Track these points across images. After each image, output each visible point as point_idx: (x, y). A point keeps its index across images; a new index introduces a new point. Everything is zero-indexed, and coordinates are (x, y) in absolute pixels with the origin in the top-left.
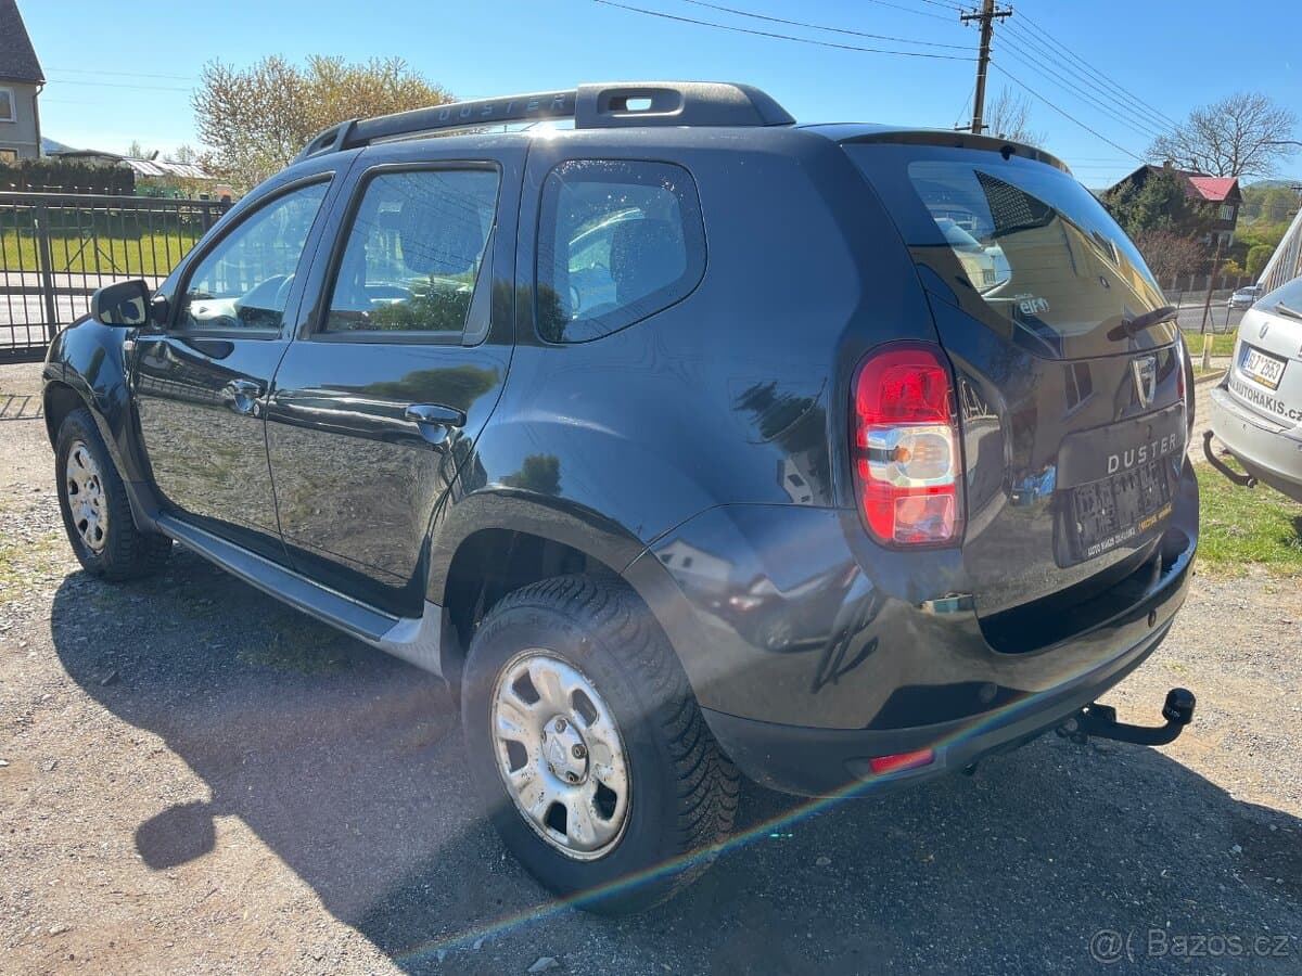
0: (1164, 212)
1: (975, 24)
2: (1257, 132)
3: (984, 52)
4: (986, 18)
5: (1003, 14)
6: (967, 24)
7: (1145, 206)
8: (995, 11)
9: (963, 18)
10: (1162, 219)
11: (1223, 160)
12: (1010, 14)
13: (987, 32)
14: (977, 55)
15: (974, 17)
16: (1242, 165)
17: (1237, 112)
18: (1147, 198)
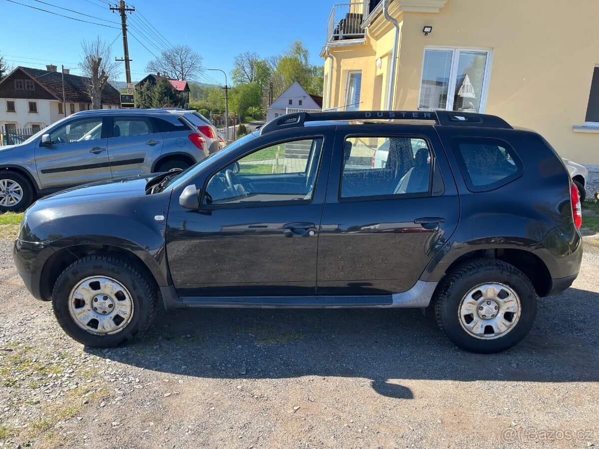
0: (166, 95)
1: (118, 13)
2: (189, 62)
3: (124, 26)
4: (122, 10)
5: (131, 10)
6: (114, 12)
7: (158, 92)
8: (126, 8)
9: (111, 9)
10: (166, 98)
11: (178, 73)
12: (134, 10)
13: (124, 17)
14: (121, 27)
15: (117, 9)
16: (185, 75)
17: (180, 52)
18: (158, 89)
